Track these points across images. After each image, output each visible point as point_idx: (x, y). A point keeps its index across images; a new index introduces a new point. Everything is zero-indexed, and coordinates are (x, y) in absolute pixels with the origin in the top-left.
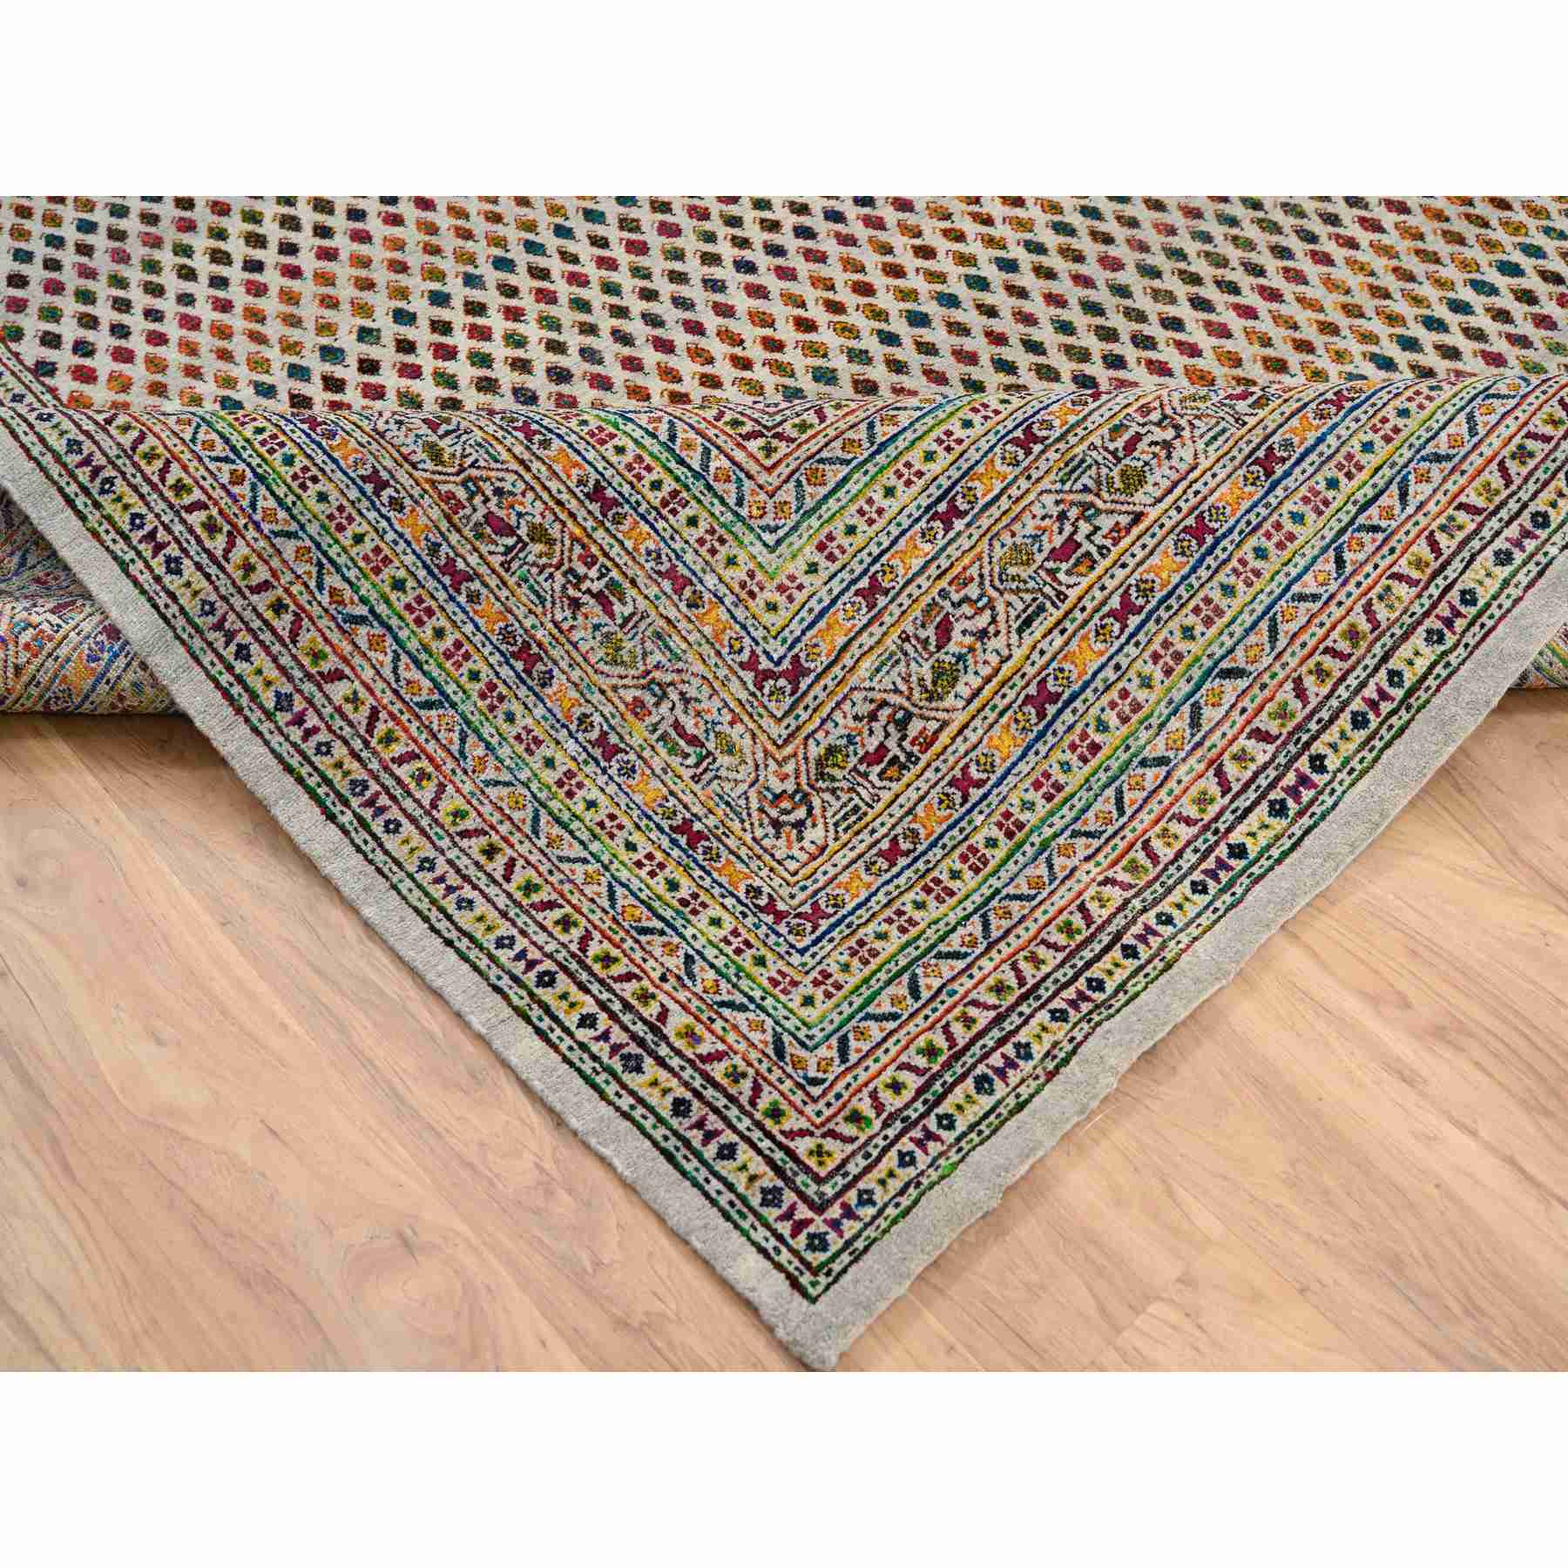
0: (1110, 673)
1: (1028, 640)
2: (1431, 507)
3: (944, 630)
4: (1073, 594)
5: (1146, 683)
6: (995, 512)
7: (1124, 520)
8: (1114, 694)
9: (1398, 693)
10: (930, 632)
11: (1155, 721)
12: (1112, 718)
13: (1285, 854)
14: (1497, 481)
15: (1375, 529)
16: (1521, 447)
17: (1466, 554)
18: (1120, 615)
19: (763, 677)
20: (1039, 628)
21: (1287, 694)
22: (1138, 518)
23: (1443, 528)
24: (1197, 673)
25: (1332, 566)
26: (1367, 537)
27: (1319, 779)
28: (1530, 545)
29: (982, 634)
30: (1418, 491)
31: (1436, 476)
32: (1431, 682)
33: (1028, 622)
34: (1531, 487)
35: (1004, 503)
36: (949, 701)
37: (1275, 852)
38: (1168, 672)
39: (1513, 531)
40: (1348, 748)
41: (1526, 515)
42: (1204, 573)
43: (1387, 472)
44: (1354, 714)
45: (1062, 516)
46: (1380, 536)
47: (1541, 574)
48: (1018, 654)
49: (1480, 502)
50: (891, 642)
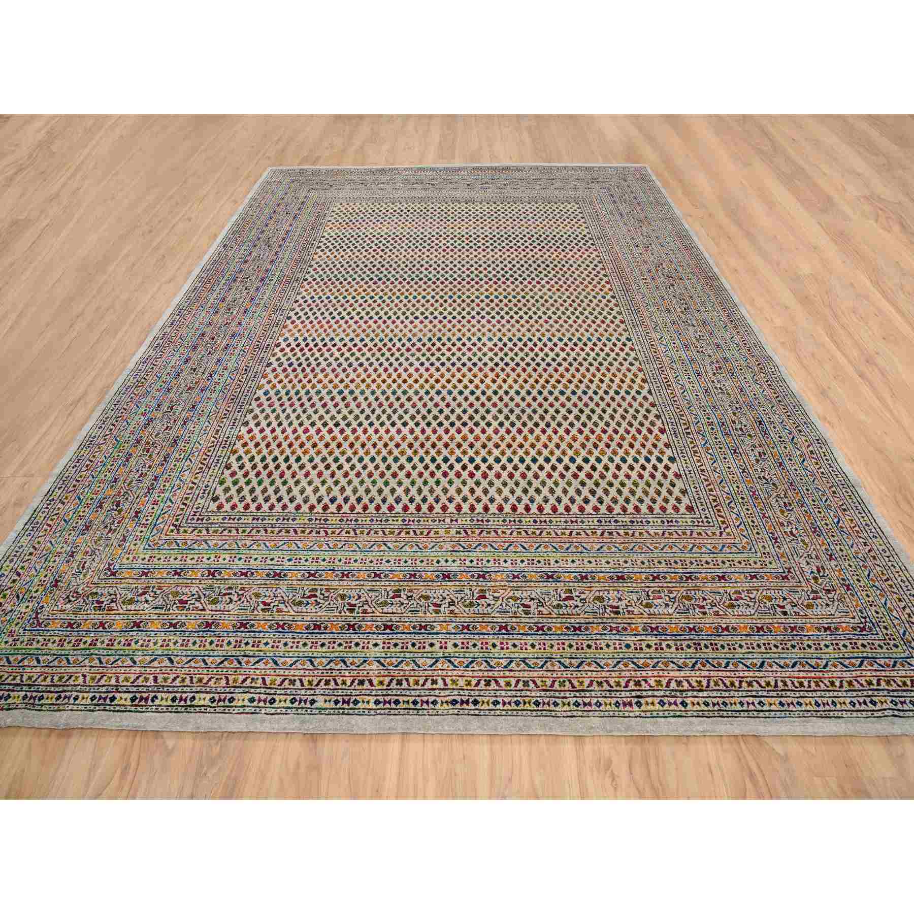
0: (153, 634)
1: (152, 611)
2: (258, 672)
3: (144, 593)
4: (171, 611)
5: (155, 644)
6: (185, 581)
7: (201, 607)
8: (147, 639)
9: (189, 703)
10: (141, 591)
11: (145, 653)
12: (141, 642)
13: (118, 711)
14: (278, 682)
15: (240, 663)
16: (295, 681)
17: (247, 690)
18: (171, 625)
19: (109, 569)
20: (157, 611)
21: (172, 677)
22: (204, 610)
23: (253, 679)
24: (166, 653)
25: (219, 661)
26: (236, 663)
27: (150, 703)
28: (262, 704)
29: (147, 601)
30: (261, 665)
31: (269, 666)
32: (197, 709)
33: (156, 608)
34: (283, 692)
35: (189, 581)
36: (124, 607)
37: (118, 708)
38: (162, 646)
39: (263, 697)
40: (164, 703)
41: (271, 696)
42: (196, 634)
43: (262, 654)
44: (175, 697)
45: (193, 595)
46: (238, 666)
47: (252, 713)
48: (146, 611)
49: (268, 682)
50: (134, 586)
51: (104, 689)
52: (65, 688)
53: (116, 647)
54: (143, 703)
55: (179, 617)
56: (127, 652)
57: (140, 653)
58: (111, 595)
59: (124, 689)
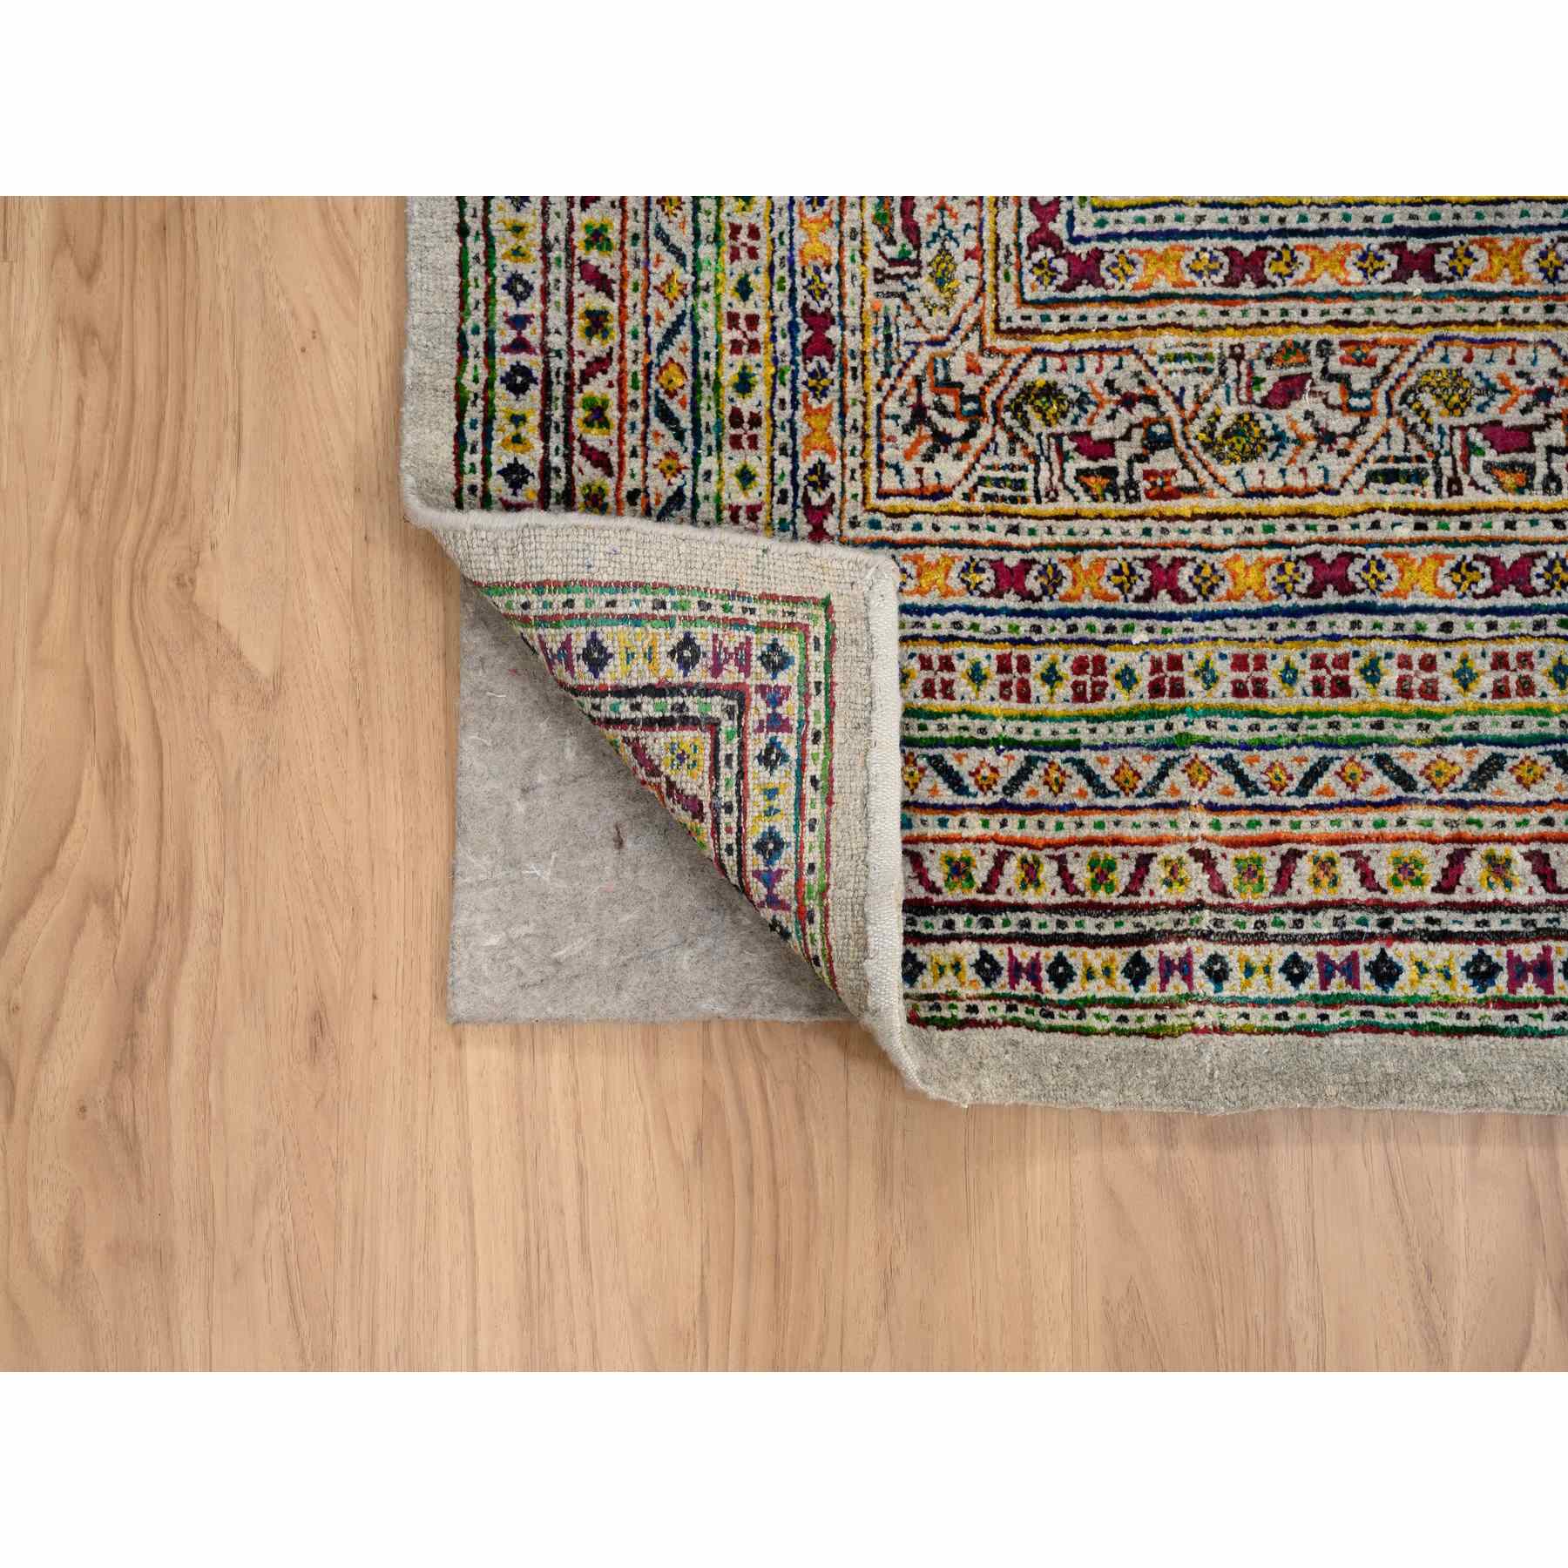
51: (1324, 924)
52: (1148, 922)
53: (1284, 700)
54: (1530, 989)
55: (1523, 529)
56: (1347, 730)
57: (1409, 731)
58: (1128, 401)
59: (1418, 919)
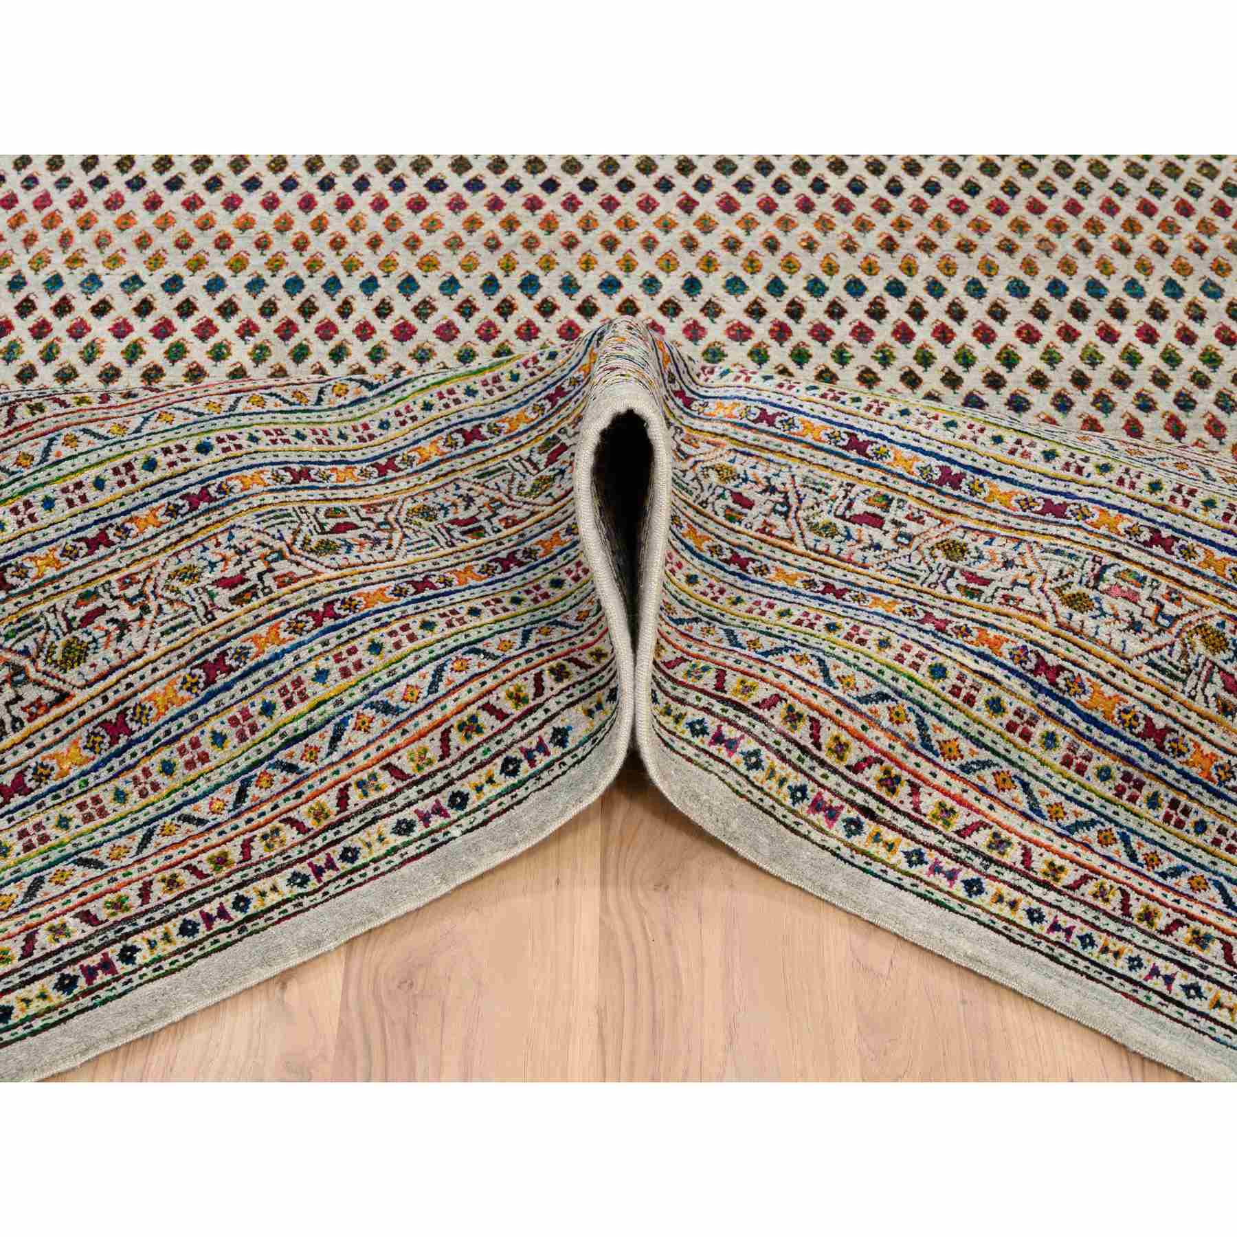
2: (359, 760)
7: (51, 696)
9: (239, 916)
14: (434, 751)
15: (291, 768)
17: (369, 815)
21: (132, 892)
22: (65, 696)
23: (360, 784)
24: (54, 855)
25: (230, 797)
26: (279, 775)
28: (436, 822)
30: (353, 740)
32: (275, 915)
34: (466, 765)
38: (28, 848)
39: (426, 805)
40: (166, 948)
41: (447, 792)
42: (103, 774)
44: (185, 922)
46: (292, 778)
47: (431, 850)
49: (409, 768)
